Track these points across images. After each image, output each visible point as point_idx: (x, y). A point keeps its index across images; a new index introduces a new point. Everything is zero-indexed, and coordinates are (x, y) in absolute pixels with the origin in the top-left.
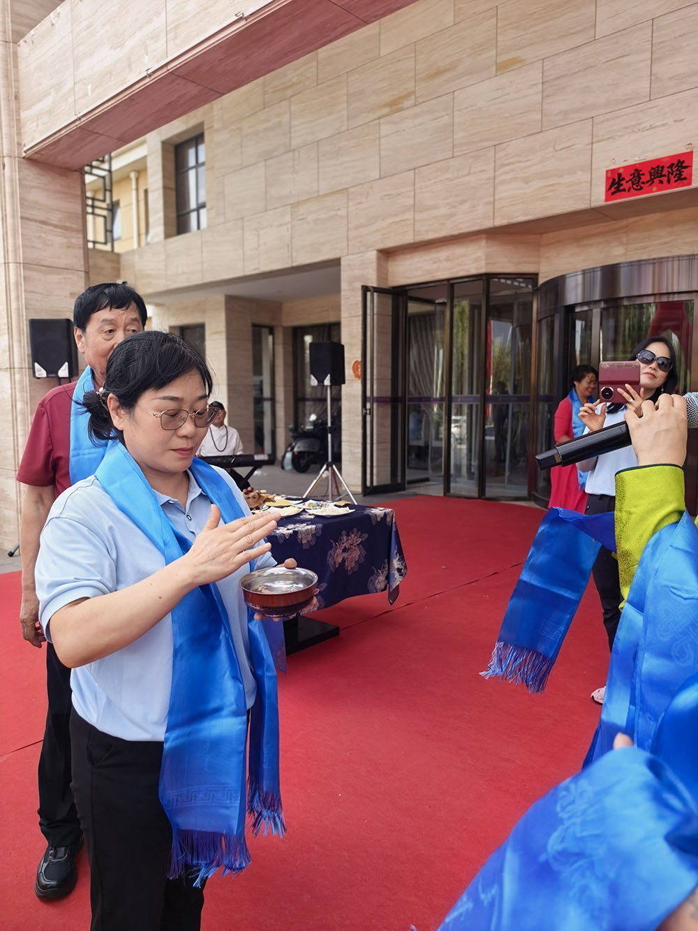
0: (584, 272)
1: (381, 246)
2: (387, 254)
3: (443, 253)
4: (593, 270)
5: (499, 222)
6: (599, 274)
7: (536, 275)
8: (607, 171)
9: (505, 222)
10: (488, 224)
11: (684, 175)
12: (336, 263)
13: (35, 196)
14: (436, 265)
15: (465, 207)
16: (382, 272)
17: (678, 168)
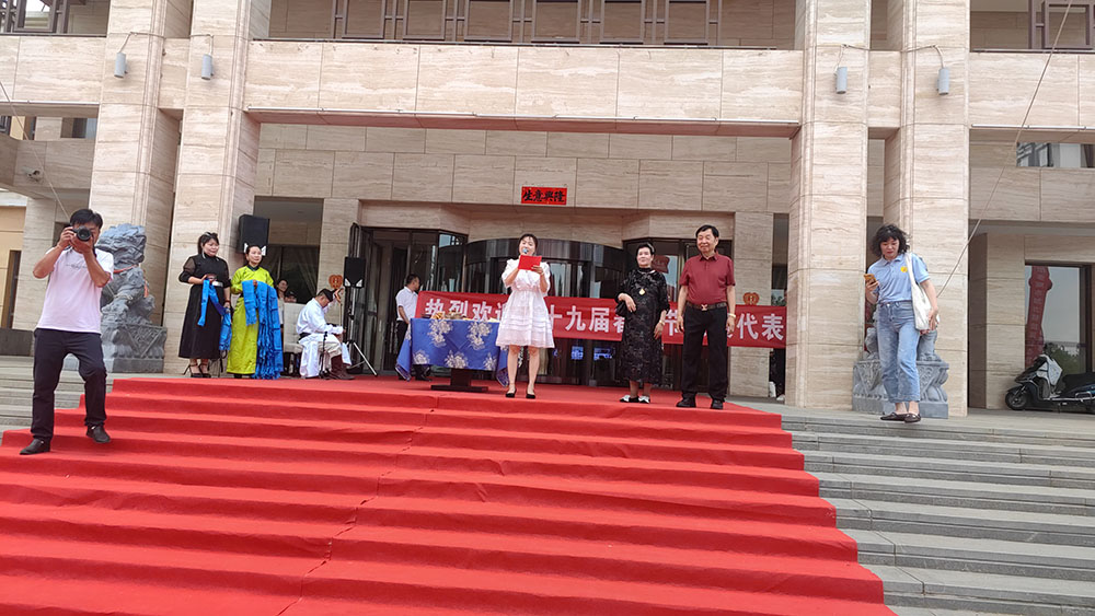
1: (362, 198)
2: (364, 203)
3: (409, 212)
5: (455, 201)
7: (467, 236)
8: (523, 187)
9: (460, 201)
10: (448, 200)
11: (563, 198)
13: (245, 136)
14: (402, 218)
15: (432, 186)
16: (360, 216)
17: (559, 195)
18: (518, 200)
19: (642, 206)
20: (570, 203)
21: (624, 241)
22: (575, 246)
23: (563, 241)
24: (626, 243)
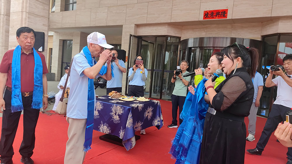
0: (194, 39)
1: (136, 23)
2: (138, 26)
3: (154, 28)
4: (197, 38)
5: (172, 21)
6: (198, 40)
7: (181, 37)
8: (204, 11)
9: (174, 21)
10: (169, 21)
11: (225, 15)
12: (121, 26)
14: (152, 31)
15: (163, 15)
16: (136, 31)
17: (223, 13)
18: (201, 18)
19: (274, 15)
20: (229, 17)
21: (262, 36)
22: (233, 40)
23: (227, 38)
24: (264, 37)
